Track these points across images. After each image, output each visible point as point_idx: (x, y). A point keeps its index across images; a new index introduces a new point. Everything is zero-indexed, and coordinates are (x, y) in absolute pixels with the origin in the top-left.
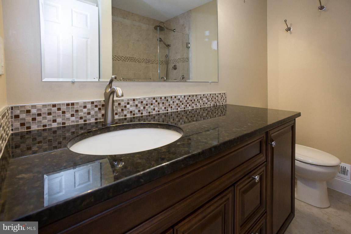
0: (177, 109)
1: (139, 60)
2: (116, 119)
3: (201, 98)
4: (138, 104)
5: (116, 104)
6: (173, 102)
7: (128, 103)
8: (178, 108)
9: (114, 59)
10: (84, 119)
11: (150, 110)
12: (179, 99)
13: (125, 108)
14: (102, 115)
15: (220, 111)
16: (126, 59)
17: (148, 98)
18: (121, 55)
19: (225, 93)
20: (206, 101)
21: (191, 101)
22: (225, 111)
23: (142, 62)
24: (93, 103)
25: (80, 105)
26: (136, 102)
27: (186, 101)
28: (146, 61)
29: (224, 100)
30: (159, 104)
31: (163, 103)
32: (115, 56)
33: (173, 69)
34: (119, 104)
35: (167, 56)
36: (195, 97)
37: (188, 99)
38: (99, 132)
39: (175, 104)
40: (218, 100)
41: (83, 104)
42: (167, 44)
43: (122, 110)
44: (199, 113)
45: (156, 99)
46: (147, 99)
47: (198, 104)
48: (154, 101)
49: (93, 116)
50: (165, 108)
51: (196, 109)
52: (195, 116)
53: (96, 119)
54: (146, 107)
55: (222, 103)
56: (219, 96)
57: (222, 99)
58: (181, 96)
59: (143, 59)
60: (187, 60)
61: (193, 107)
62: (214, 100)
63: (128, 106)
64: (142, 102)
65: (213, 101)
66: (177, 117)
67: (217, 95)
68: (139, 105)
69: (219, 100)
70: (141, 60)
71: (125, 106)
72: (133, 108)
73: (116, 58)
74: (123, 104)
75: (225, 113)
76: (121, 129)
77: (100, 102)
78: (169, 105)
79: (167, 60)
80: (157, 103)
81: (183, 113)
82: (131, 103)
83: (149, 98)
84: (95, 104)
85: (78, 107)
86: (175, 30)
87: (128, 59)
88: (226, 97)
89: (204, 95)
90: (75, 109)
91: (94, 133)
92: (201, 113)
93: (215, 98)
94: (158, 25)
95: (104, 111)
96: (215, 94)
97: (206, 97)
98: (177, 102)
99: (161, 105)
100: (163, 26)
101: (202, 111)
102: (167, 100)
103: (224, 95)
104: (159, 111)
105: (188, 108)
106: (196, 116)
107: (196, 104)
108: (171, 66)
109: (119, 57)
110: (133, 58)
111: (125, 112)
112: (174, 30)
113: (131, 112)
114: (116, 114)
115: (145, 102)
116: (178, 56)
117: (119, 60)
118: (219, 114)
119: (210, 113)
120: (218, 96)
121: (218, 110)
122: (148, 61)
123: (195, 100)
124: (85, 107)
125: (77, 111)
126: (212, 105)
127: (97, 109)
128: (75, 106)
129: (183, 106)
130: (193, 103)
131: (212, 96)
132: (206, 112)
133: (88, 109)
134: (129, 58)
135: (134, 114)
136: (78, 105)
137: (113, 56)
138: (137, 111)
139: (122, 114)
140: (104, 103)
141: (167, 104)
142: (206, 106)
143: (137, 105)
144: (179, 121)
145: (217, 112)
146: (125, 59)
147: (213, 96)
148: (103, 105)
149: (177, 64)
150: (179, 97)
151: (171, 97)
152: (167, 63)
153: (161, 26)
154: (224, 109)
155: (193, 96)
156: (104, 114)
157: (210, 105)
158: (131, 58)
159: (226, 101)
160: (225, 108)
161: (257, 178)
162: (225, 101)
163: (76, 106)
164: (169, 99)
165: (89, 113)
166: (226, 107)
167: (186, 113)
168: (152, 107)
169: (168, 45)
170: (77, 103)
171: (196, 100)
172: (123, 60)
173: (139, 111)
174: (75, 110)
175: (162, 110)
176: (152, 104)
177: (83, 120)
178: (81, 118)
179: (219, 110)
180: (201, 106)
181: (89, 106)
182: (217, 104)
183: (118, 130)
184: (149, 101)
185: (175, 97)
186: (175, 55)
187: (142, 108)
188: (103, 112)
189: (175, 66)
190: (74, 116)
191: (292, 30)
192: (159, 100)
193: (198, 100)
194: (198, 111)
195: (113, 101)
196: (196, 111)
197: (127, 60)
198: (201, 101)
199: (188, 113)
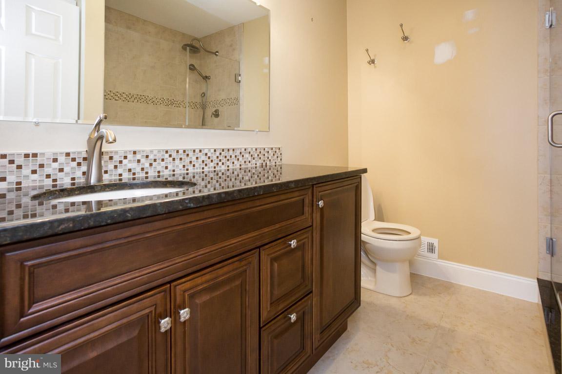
0: (203, 168)
1: (154, 100)
2: (105, 180)
3: (241, 153)
4: (142, 158)
5: (106, 157)
6: (197, 158)
7: (125, 157)
8: (205, 167)
9: (107, 97)
10: (53, 177)
11: (159, 168)
12: (206, 154)
13: (120, 163)
14: (83, 172)
15: (272, 175)
16: (130, 97)
17: (157, 151)
18: (121, 91)
19: (279, 149)
20: (250, 159)
21: (226, 157)
22: (279, 174)
23: (159, 103)
24: (68, 154)
25: (47, 156)
26: (138, 157)
27: (218, 157)
28: (167, 102)
29: (277, 157)
30: (174, 159)
31: (181, 159)
32: (109, 93)
33: (213, 116)
34: (111, 158)
35: (203, 95)
36: (231, 152)
37: (220, 154)
38: (78, 192)
39: (200, 160)
40: (268, 158)
41: (52, 155)
42: (204, 75)
43: (116, 167)
44: (238, 176)
45: (169, 153)
46: (155, 152)
47: (236, 162)
48: (167, 156)
49: (67, 174)
50: (184, 166)
51: (233, 169)
52: (231, 180)
53: (73, 179)
54: (154, 163)
55: (276, 163)
56: (270, 152)
57: (276, 156)
58: (209, 150)
59: (162, 99)
60: (236, 102)
61: (228, 166)
62: (262, 157)
63: (125, 162)
64: (147, 157)
65: (260, 159)
66: (203, 180)
67: (266, 150)
68: (143, 160)
69: (270, 158)
70: (158, 100)
71: (120, 161)
72: (132, 164)
73: (112, 95)
74: (117, 158)
75: (279, 176)
76: (112, 190)
77: (79, 153)
78: (191, 162)
79: (204, 101)
80: (171, 159)
81: (212, 175)
82: (130, 156)
83: (159, 151)
84: (72, 156)
85: (44, 160)
86: (217, 52)
87: (133, 99)
88: (281, 154)
89: (245, 150)
90: (38, 162)
91: (70, 192)
92: (240, 176)
93: (264, 155)
94: (189, 43)
95: (86, 167)
96: (264, 149)
97: (250, 153)
98: (203, 158)
99: (177, 161)
100: (197, 46)
101: (243, 173)
102: (188, 155)
103: (277, 151)
104: (174, 171)
105: (220, 167)
106: (233, 180)
107: (233, 163)
108: (210, 111)
109: (117, 94)
110: (144, 97)
111: (120, 171)
112: (215, 53)
113: (130, 170)
114: (106, 172)
115: (151, 157)
116: (223, 96)
117: (117, 99)
118: (270, 178)
119: (256, 176)
120: (268, 152)
121: (268, 172)
122: (172, 103)
123: (231, 156)
124: (55, 160)
125: (41, 166)
126: (258, 165)
127: (74, 164)
128: (38, 158)
129: (212, 165)
130: (228, 160)
131: (258, 151)
132: (249, 174)
133: (59, 164)
134: (135, 96)
135: (134, 174)
136: (44, 157)
137: (105, 91)
138: (138, 169)
139: (114, 173)
140: (85, 156)
141: (188, 160)
142: (249, 165)
143: (139, 161)
144: (206, 186)
145: (266, 176)
146: (128, 98)
147: (260, 152)
148: (85, 159)
149: (220, 109)
150: (206, 151)
151: (194, 151)
152: (204, 107)
153: (194, 44)
154: (277, 171)
155: (228, 150)
156: (85, 172)
157: (256, 164)
158: (139, 96)
159: (281, 159)
160: (279, 169)
161: (294, 242)
162: (279, 159)
163: (40, 157)
164: (191, 154)
165: (61, 170)
166: (281, 168)
167: (217, 174)
168: (163, 164)
169: (206, 77)
170: (43, 154)
171: (233, 156)
172: (124, 99)
173: (143, 169)
174: (38, 164)
175: (178, 169)
176: (163, 160)
177: (51, 179)
178: (48, 176)
179: (270, 172)
180: (240, 165)
181: (62, 159)
182: (266, 163)
183: (107, 191)
184: (158, 155)
185: (200, 151)
186: (217, 93)
187: (147, 165)
188: (84, 168)
189: (216, 111)
190: (36, 173)
191: (376, 62)
192: (174, 155)
193: (236, 156)
194: (236, 173)
195: (101, 153)
196: (233, 173)
197: (131, 100)
198: (241, 159)
199: (220, 174)
